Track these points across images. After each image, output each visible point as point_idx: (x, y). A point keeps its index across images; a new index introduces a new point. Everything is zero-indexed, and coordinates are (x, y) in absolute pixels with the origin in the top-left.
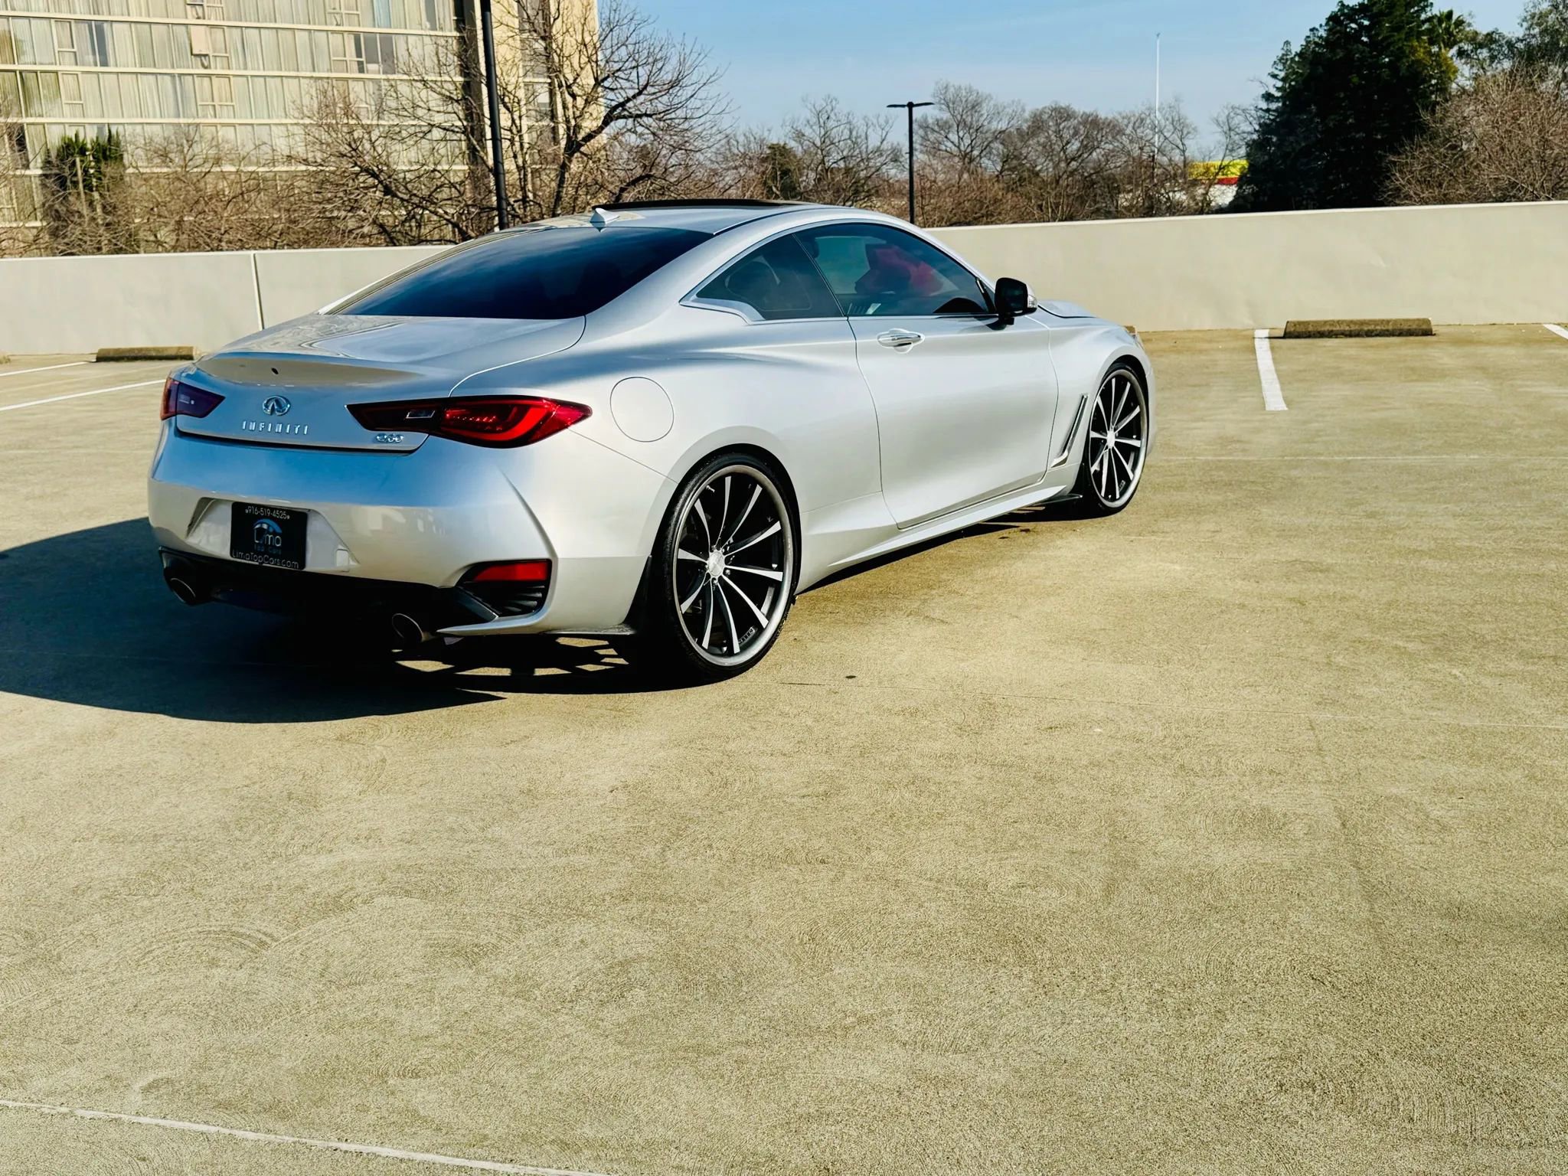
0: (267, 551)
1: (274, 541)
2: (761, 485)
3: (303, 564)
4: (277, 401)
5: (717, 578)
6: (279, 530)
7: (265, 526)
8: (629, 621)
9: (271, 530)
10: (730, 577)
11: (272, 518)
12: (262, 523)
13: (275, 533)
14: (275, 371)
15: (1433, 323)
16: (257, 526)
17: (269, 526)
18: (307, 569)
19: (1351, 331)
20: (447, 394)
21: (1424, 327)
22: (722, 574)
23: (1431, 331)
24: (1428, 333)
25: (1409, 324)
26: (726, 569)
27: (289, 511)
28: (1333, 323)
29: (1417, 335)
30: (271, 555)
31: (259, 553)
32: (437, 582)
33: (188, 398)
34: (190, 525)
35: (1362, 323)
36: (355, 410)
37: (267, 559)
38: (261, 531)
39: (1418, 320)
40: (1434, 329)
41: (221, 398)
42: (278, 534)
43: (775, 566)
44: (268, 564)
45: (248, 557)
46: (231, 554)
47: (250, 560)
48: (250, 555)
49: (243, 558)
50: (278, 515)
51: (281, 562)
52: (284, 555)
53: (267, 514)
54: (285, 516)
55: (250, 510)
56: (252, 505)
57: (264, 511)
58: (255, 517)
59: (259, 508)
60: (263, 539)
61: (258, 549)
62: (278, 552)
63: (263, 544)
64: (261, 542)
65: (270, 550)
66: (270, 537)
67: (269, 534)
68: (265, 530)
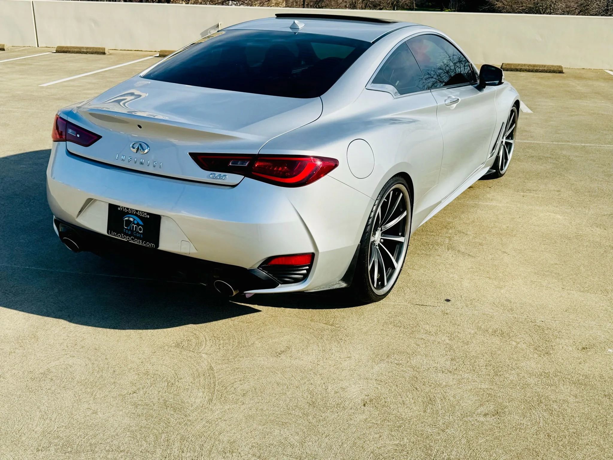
0: (132, 234)
2: (402, 193)
3: (157, 245)
4: (140, 145)
5: (377, 244)
6: (141, 223)
7: (131, 219)
8: (344, 279)
9: (136, 222)
10: (382, 243)
11: (136, 215)
12: (129, 217)
13: (138, 224)
14: (140, 127)
15: (563, 67)
16: (126, 219)
17: (134, 219)
18: (160, 248)
19: (529, 69)
20: (256, 152)
21: (560, 69)
22: (379, 242)
23: (563, 71)
24: (561, 72)
25: (554, 67)
26: (381, 239)
27: (148, 214)
28: (522, 65)
29: (556, 73)
30: (136, 237)
31: (127, 235)
32: (248, 266)
33: (75, 132)
34: (80, 212)
35: (534, 66)
36: (195, 156)
37: (132, 239)
38: (129, 222)
39: (558, 66)
40: (564, 71)
41: (99, 137)
42: (141, 225)
43: (400, 234)
44: (134, 241)
45: (119, 236)
46: (108, 232)
47: (121, 238)
48: (121, 235)
49: (116, 236)
50: (141, 214)
51: (142, 243)
52: (145, 238)
53: (133, 213)
54: (146, 216)
55: (122, 209)
56: (122, 207)
57: (131, 210)
58: (124, 213)
59: (127, 208)
60: (130, 227)
61: (127, 232)
62: (140, 235)
63: (130, 229)
64: (129, 228)
65: (135, 234)
66: (135, 226)
67: (134, 224)
68: (131, 221)
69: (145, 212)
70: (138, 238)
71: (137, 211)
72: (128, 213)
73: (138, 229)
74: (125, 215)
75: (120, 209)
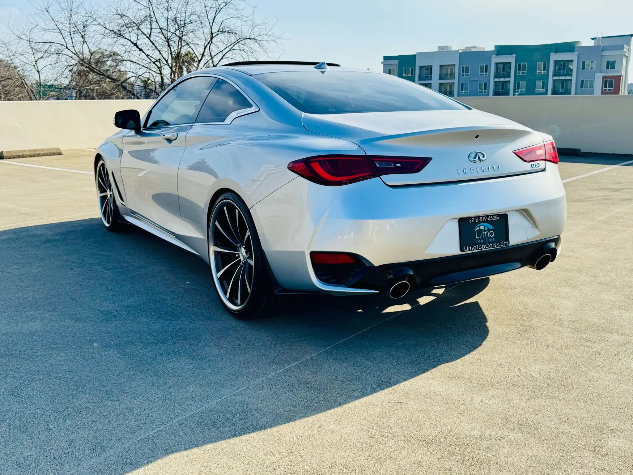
0: (485, 241)
3: (508, 242)
6: (491, 227)
7: (482, 228)
9: (486, 229)
11: (487, 221)
12: (479, 226)
13: (489, 230)
14: (477, 137)
15: (61, 150)
16: (477, 229)
17: (485, 227)
18: (511, 244)
27: (498, 215)
28: (22, 151)
29: (57, 155)
30: (489, 243)
31: (480, 244)
37: (487, 246)
38: (480, 231)
41: (431, 159)
42: (492, 229)
44: (489, 248)
45: (475, 248)
46: (462, 250)
47: (477, 250)
48: (477, 246)
49: (472, 250)
50: (492, 219)
51: (497, 245)
52: (498, 240)
53: (484, 220)
54: (496, 218)
55: (473, 221)
56: (474, 217)
57: (482, 218)
58: (475, 224)
59: (479, 217)
60: (481, 235)
61: (479, 241)
62: (493, 240)
63: (482, 238)
64: (480, 237)
65: (487, 240)
66: (486, 233)
67: (485, 231)
68: (482, 229)
69: (495, 215)
70: (492, 242)
71: (488, 216)
72: (479, 222)
73: (489, 235)
74: (477, 225)
75: (472, 221)
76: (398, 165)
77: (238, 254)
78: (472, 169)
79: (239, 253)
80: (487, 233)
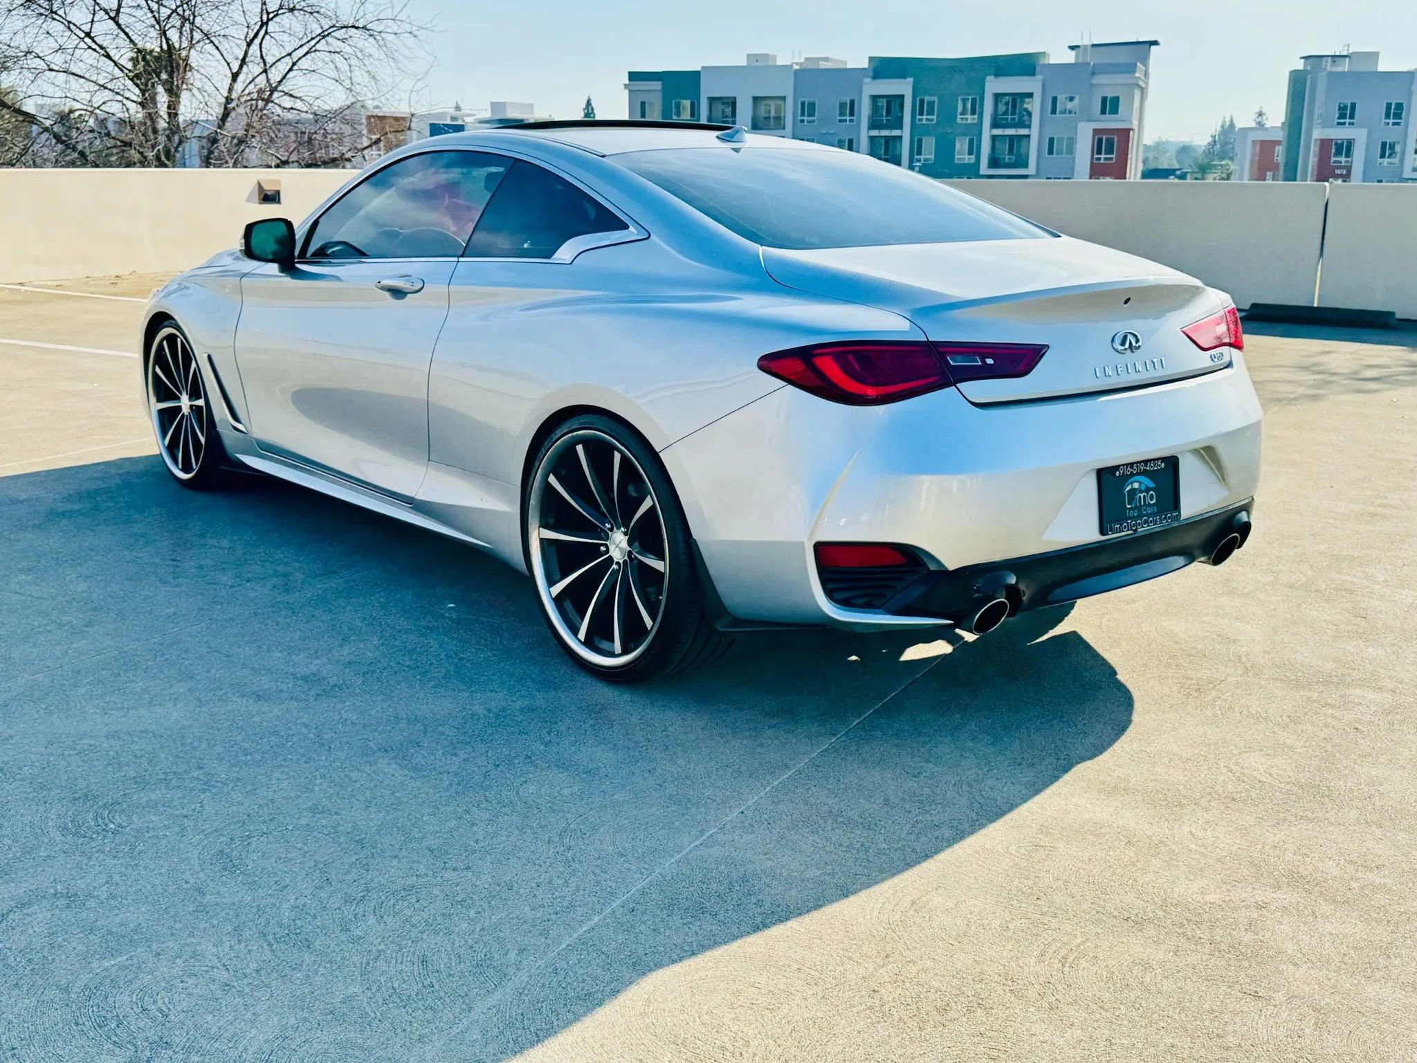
0: (1141, 513)
1: (1148, 498)
3: (1179, 513)
6: (1151, 484)
7: (1136, 485)
9: (1143, 487)
11: (1145, 473)
12: (1132, 483)
13: (1147, 490)
14: (1128, 301)
16: (1128, 489)
17: (1140, 483)
18: (1184, 516)
27: (1163, 460)
30: (1149, 515)
31: (1135, 518)
37: (1146, 522)
38: (1133, 491)
42: (1152, 489)
44: (1148, 526)
45: (1125, 527)
46: (1102, 532)
47: (1128, 530)
48: (1128, 524)
49: (1120, 532)
50: (1152, 467)
51: (1160, 519)
52: (1162, 509)
53: (1140, 469)
54: (1159, 465)
55: (1122, 472)
56: (1123, 465)
57: (1137, 466)
58: (1125, 478)
59: (1131, 465)
60: (1135, 501)
61: (1132, 513)
62: (1154, 509)
63: (1136, 507)
64: (1134, 505)
65: (1145, 510)
66: (1142, 496)
67: (1141, 492)
68: (1136, 489)
69: (1158, 460)
70: (1153, 514)
71: (1146, 462)
72: (1132, 475)
74: (1128, 480)
75: (1120, 473)
76: (990, 361)
77: (606, 546)
78: (1119, 366)
79: (608, 543)
80: (1144, 496)
